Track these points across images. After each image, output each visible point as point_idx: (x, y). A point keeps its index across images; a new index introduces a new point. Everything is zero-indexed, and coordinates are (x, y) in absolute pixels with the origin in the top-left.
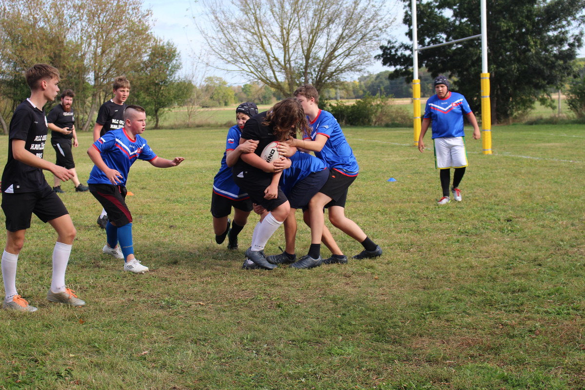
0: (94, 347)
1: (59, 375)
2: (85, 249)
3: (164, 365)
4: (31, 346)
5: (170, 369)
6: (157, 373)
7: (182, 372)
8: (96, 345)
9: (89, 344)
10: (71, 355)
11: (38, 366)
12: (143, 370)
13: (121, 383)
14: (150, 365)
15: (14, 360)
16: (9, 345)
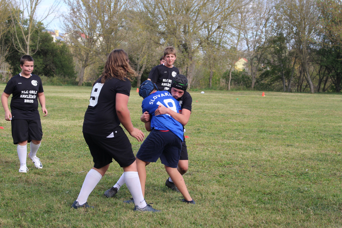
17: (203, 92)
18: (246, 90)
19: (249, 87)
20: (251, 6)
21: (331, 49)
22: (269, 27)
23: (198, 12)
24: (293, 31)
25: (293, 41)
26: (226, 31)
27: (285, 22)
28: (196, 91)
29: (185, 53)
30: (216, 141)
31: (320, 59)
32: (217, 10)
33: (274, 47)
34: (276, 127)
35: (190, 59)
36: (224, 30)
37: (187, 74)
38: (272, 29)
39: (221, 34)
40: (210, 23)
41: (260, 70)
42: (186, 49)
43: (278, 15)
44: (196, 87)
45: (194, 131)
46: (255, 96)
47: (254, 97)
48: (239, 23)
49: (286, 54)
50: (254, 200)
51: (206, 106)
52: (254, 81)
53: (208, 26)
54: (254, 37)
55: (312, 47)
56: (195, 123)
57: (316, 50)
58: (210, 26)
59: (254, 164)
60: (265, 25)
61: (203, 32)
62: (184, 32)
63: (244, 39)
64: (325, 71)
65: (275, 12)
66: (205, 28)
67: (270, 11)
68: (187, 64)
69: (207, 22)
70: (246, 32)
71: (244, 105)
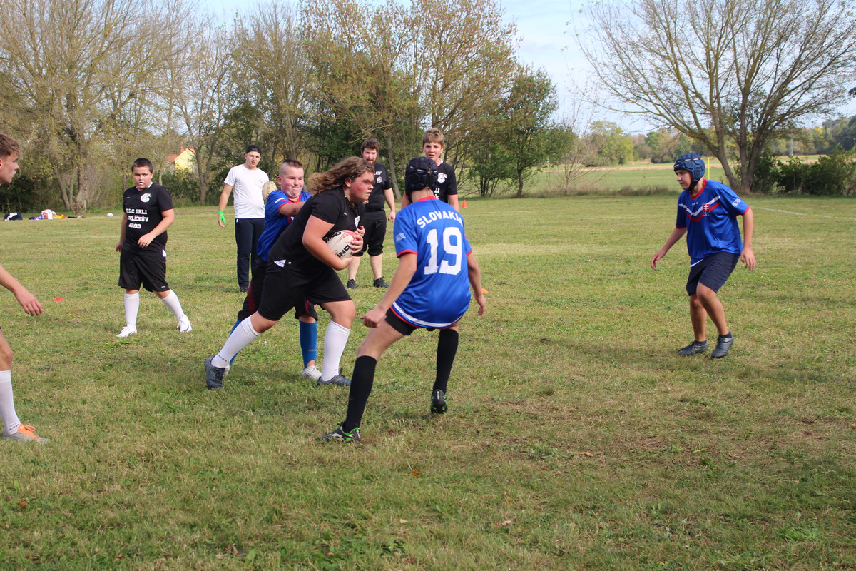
0: (435, 510)
1: (386, 548)
2: (420, 370)
3: (535, 542)
4: (346, 505)
5: (544, 549)
6: (524, 553)
7: (561, 554)
8: (438, 507)
9: (427, 506)
10: (402, 521)
11: (355, 534)
12: (505, 548)
13: (473, 564)
14: (514, 541)
15: (322, 525)
16: (316, 503)
17: (110, 214)
18: (190, 206)
19: (196, 200)
20: (188, 55)
21: (335, 125)
22: (224, 90)
23: (91, 70)
24: (267, 97)
25: (267, 115)
26: (148, 101)
27: (253, 81)
28: (98, 213)
29: (73, 146)
30: (111, 304)
31: (318, 143)
32: (126, 63)
33: (236, 126)
34: (229, 269)
35: (83, 156)
36: (142, 100)
37: (79, 184)
38: (230, 95)
39: (138, 107)
40: (116, 89)
41: (214, 169)
42: (73, 138)
43: (239, 70)
44: (99, 206)
45: (77, 287)
46: (203, 215)
47: (202, 218)
48: (169, 86)
49: (259, 138)
50: (157, 406)
51: (110, 239)
52: (205, 189)
53: (112, 94)
54: (199, 110)
55: (302, 123)
56: (82, 273)
57: (308, 128)
58: (117, 94)
59: (171, 340)
60: (218, 87)
61: (106, 106)
62: (67, 106)
63: (181, 115)
64: (328, 164)
65: (232, 64)
66: (107, 96)
67: (223, 62)
68: (78, 165)
69: (111, 87)
70: (183, 104)
71: (181, 234)
